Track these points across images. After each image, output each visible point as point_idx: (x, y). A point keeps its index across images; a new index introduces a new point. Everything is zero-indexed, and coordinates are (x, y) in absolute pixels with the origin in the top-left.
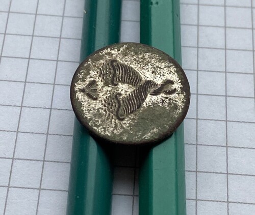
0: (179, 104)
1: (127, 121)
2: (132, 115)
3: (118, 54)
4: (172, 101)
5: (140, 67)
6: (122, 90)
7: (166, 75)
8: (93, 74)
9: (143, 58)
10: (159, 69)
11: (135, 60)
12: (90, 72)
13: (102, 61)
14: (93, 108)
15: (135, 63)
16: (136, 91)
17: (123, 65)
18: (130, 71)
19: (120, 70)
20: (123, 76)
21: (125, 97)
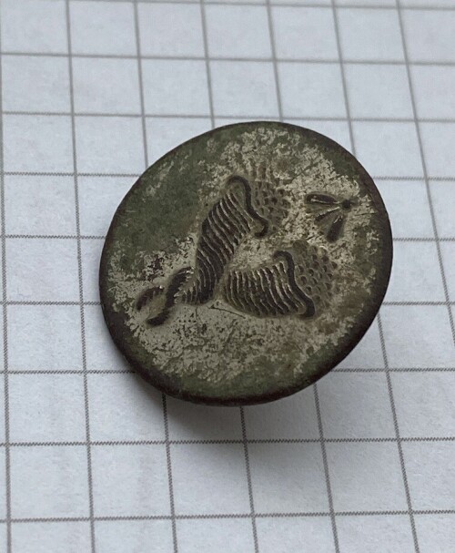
0: (118, 276)
2: (213, 200)
5: (239, 330)
7: (172, 336)
15: (254, 333)
16: (224, 260)
17: (282, 313)
18: (258, 302)
19: (283, 293)
20: (269, 282)
21: (245, 233)
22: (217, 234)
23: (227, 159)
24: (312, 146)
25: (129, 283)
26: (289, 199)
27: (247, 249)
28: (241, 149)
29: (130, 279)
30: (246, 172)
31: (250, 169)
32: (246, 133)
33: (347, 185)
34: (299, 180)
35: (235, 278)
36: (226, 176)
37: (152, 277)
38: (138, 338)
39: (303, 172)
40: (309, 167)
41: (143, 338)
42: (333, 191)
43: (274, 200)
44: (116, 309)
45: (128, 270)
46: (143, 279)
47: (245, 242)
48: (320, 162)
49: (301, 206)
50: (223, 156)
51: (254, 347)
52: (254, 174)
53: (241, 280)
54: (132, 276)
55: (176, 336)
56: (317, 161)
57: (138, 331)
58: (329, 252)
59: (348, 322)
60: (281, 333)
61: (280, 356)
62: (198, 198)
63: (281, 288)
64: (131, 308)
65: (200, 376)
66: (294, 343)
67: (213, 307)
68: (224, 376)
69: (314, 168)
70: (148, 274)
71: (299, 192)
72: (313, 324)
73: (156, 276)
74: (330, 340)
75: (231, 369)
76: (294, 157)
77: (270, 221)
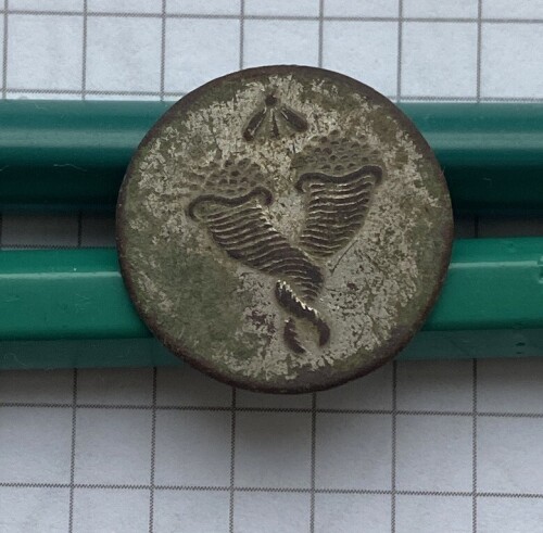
0: (255, 365)
1: (187, 227)
2: (207, 239)
3: (405, 185)
5: (367, 250)
6: (283, 205)
7: (347, 323)
8: (330, 121)
11: (390, 233)
12: (334, 113)
14: (219, 132)
15: (377, 235)
16: (284, 245)
17: (367, 201)
18: (347, 221)
19: (346, 193)
20: (328, 204)
21: (261, 214)
22: (250, 244)
23: (164, 212)
24: (186, 118)
25: (269, 355)
26: (240, 158)
27: (279, 217)
28: (157, 194)
29: (264, 354)
30: (187, 195)
31: (185, 191)
32: (140, 183)
33: (248, 93)
34: (221, 142)
35: (311, 239)
36: (183, 218)
37: (271, 328)
38: (336, 361)
39: (214, 135)
40: (211, 127)
41: (337, 355)
42: (249, 110)
43: (235, 174)
44: (293, 377)
45: (253, 352)
46: (269, 339)
47: (271, 218)
48: (209, 113)
49: (254, 148)
50: (158, 215)
51: (393, 239)
52: (194, 187)
53: (315, 233)
54: (261, 350)
55: (348, 319)
56: (207, 117)
57: (327, 358)
58: (318, 134)
59: (403, 137)
60: (388, 208)
61: (412, 216)
62: (197, 255)
63: (342, 193)
64: (299, 360)
65: (403, 305)
66: (403, 198)
67: (332, 271)
68: (413, 279)
69: (214, 123)
70: (265, 332)
71: (236, 146)
72: (390, 173)
73: (272, 323)
74: (414, 161)
75: (408, 270)
76: (192, 140)
77: (258, 185)
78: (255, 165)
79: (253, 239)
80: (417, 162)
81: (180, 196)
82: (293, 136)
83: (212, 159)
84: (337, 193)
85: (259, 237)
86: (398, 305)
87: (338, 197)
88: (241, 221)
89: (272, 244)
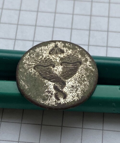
0: (47, 102)
1: (33, 71)
2: (38, 74)
3: (87, 66)
4: (50, 97)
5: (77, 79)
6: (57, 68)
7: (71, 94)
8: (70, 52)
9: (84, 81)
10: (76, 90)
11: (83, 75)
12: (71, 50)
13: (80, 56)
14: (43, 52)
15: (79, 76)
16: (56, 76)
17: (77, 68)
18: (72, 72)
19: (73, 66)
20: (68, 68)
21: (52, 69)
23: (28, 68)
24: (36, 49)
25: (51, 100)
27: (56, 70)
28: (27, 64)
30: (34, 64)
32: (23, 61)
33: (51, 45)
34: (43, 54)
35: (63, 75)
36: (33, 69)
37: (52, 94)
38: (67, 102)
40: (41, 51)
42: (51, 48)
43: (46, 61)
44: (56, 105)
45: (47, 99)
47: (54, 70)
48: (41, 48)
49: (51, 56)
51: (83, 77)
52: (36, 63)
53: (64, 74)
54: (49, 99)
57: (65, 102)
58: (67, 54)
59: (87, 56)
60: (82, 70)
61: (88, 72)
62: (35, 77)
63: (72, 66)
64: (58, 102)
65: (85, 91)
66: (86, 68)
67: (68, 83)
68: (88, 86)
69: (42, 50)
71: (47, 55)
72: (83, 63)
74: (89, 61)
75: (87, 84)
76: (37, 53)
77: (51, 63)
78: (51, 59)
79: (49, 74)
80: (90, 61)
81: (32, 65)
82: (61, 54)
83: (41, 57)
84: (71, 66)
85: (51, 74)
86: (84, 91)
87: (70, 67)
88: (47, 70)
89: (54, 76)
